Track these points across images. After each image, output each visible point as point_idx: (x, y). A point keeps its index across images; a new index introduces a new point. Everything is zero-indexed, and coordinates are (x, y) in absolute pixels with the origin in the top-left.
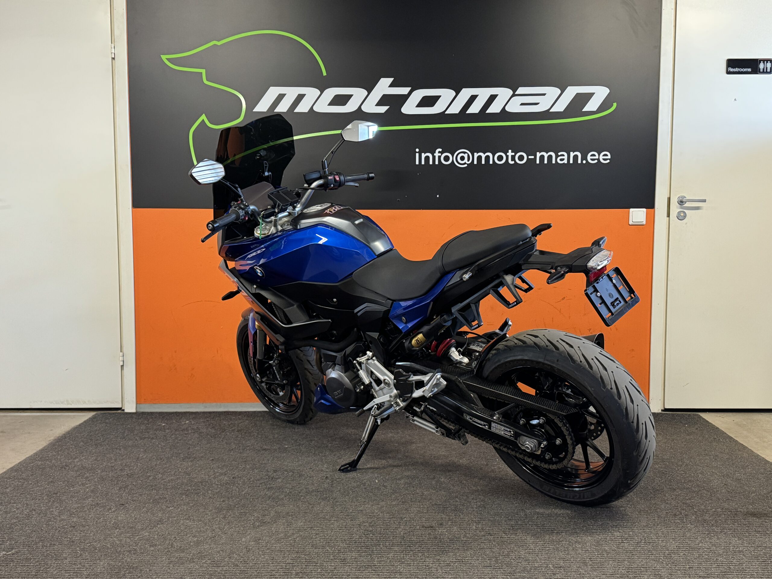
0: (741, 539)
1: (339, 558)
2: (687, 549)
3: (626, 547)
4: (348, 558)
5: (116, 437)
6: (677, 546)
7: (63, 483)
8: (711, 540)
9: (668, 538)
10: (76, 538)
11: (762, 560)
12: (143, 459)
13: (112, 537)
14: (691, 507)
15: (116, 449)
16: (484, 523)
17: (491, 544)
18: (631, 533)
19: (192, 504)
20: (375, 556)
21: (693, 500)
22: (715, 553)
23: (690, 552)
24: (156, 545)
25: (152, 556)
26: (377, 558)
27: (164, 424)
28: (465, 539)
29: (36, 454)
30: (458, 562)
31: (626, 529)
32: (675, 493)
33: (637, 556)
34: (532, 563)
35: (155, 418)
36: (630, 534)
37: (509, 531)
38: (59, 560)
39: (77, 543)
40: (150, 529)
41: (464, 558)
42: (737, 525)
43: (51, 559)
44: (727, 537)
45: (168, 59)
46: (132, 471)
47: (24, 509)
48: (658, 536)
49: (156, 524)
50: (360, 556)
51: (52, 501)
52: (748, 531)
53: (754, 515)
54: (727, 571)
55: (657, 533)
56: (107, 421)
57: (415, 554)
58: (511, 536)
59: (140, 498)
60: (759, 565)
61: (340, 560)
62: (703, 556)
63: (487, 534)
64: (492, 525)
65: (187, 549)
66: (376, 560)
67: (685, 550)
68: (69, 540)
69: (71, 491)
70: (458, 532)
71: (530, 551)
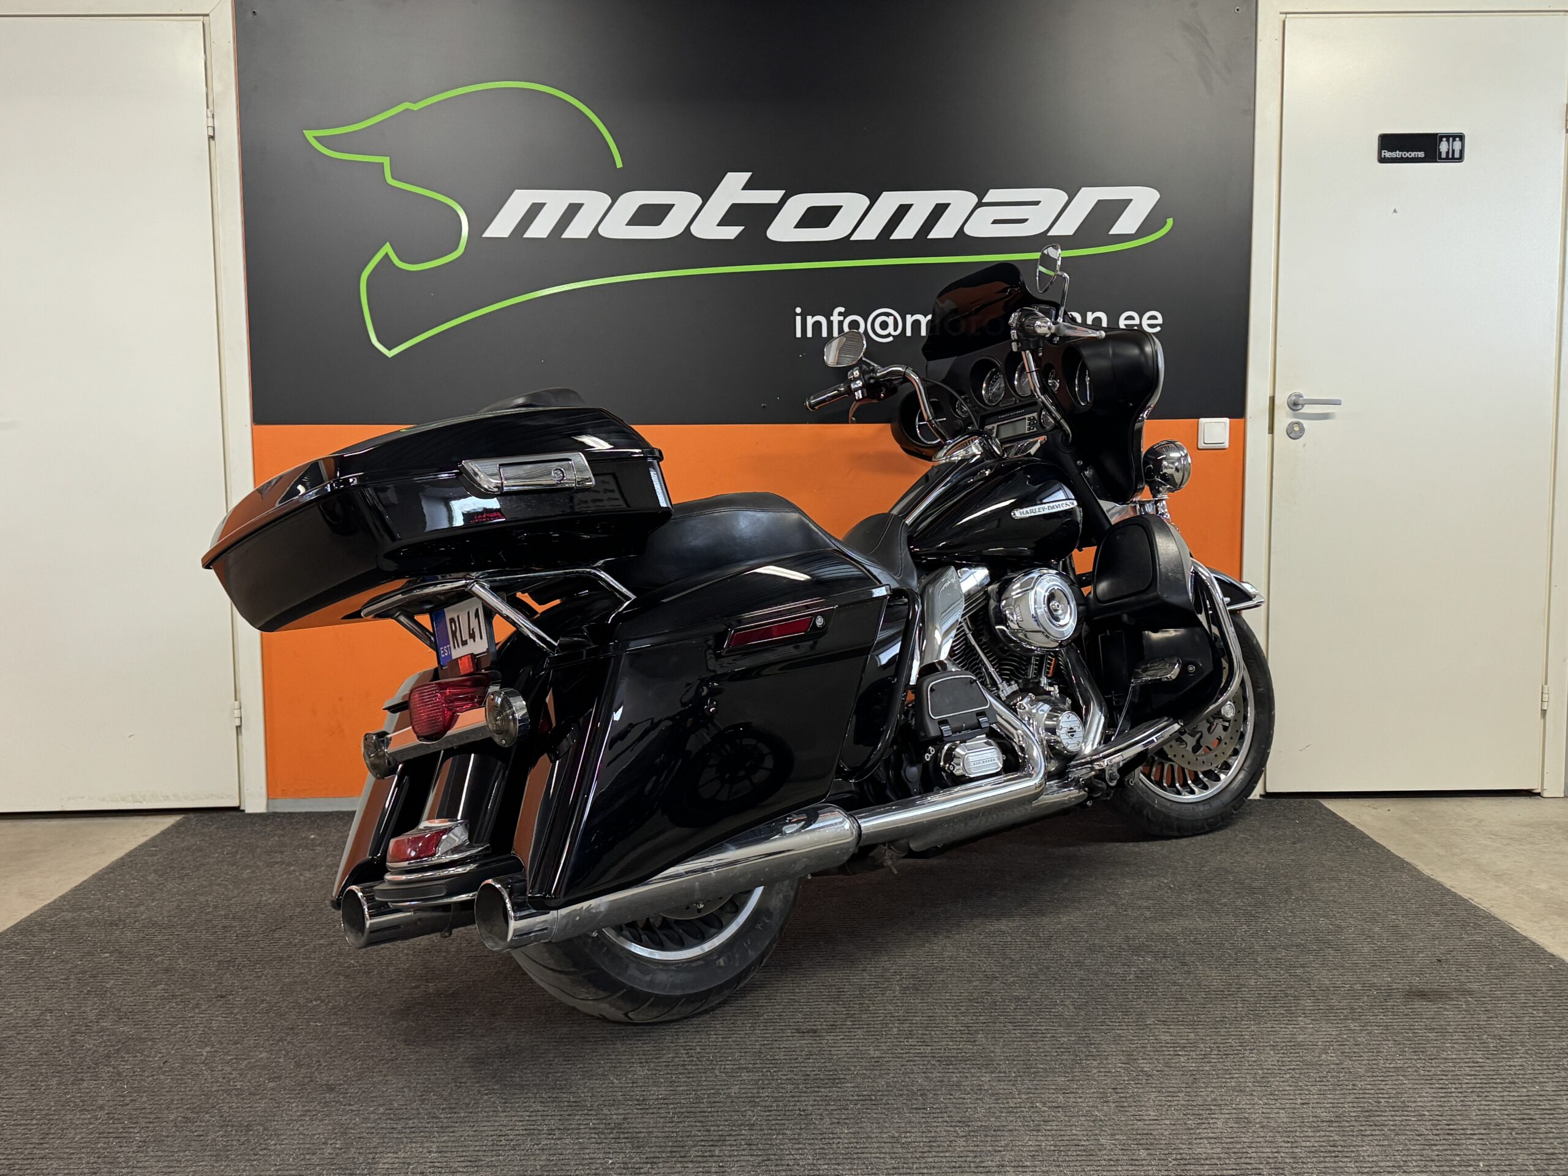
0: (1399, 1044)
1: (634, 1098)
2: (1298, 1065)
3: (1183, 1064)
4: (651, 1097)
5: (220, 862)
6: (1278, 1061)
7: (111, 956)
8: (1343, 1047)
9: (1261, 1044)
10: (126, 1067)
11: (1440, 1086)
12: (270, 904)
13: (196, 1063)
14: (1306, 982)
15: (219, 885)
16: (914, 1022)
17: (925, 1063)
18: (1192, 1036)
19: (357, 994)
20: (702, 1092)
21: (1308, 969)
22: (1351, 1072)
23: (1303, 1071)
24: (279, 1077)
25: (271, 1099)
26: (706, 1096)
27: (313, 836)
28: (878, 1054)
29: (63, 897)
30: (862, 1100)
31: (1182, 1027)
32: (1275, 955)
33: (1204, 1082)
34: (1005, 1101)
35: (298, 823)
36: (1189, 1038)
37: (963, 1036)
38: (87, 1111)
39: (126, 1076)
40: (272, 1044)
41: (873, 1093)
42: (1391, 1017)
43: (73, 1110)
44: (1373, 1040)
45: (315, 138)
46: (245, 930)
47: (29, 1009)
48: (1243, 1041)
49: (284, 1035)
50: (673, 1092)
51: (85, 991)
52: (1412, 1027)
53: (1422, 995)
54: (1374, 1109)
55: (1242, 1035)
56: (205, 830)
57: (781, 1086)
58: (966, 1046)
59: (256, 984)
60: (1434, 1095)
61: (637, 1102)
62: (1328, 1081)
63: (920, 1044)
64: (930, 1025)
65: (341, 1084)
66: (705, 1100)
67: (1294, 1069)
68: (111, 1069)
69: (126, 970)
70: (864, 1041)
71: (1001, 1075)
